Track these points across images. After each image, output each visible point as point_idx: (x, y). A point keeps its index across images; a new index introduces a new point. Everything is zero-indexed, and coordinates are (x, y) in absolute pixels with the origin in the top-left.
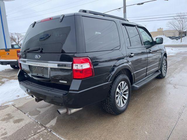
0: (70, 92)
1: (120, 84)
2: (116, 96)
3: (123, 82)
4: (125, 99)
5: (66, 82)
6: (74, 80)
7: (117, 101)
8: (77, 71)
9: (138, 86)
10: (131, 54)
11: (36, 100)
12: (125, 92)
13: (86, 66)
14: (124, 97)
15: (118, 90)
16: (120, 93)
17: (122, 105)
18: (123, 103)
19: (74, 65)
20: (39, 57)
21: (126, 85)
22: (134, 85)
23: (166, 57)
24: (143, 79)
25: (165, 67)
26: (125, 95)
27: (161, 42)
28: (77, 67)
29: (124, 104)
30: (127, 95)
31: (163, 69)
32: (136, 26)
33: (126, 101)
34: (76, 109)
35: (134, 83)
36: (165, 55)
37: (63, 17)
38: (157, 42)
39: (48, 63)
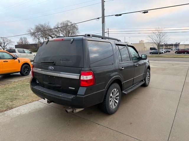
0: (77, 96)
1: (113, 91)
2: (110, 99)
3: (115, 89)
4: (116, 103)
5: (74, 88)
6: (80, 88)
7: (110, 104)
8: (83, 81)
9: (126, 93)
10: (122, 68)
11: (48, 102)
12: (116, 97)
13: (90, 77)
14: (115, 101)
15: (111, 95)
16: (113, 97)
17: (114, 107)
18: (115, 105)
19: (81, 76)
20: (52, 68)
21: (118, 92)
22: (123, 92)
23: (150, 69)
24: (131, 87)
25: (149, 78)
26: (116, 99)
27: (145, 58)
28: (84, 78)
29: (115, 107)
30: (118, 100)
31: (147, 79)
32: (127, 46)
33: (117, 104)
34: (81, 109)
35: (124, 90)
36: (149, 68)
37: (73, 40)
38: (143, 58)
39: (60, 73)
